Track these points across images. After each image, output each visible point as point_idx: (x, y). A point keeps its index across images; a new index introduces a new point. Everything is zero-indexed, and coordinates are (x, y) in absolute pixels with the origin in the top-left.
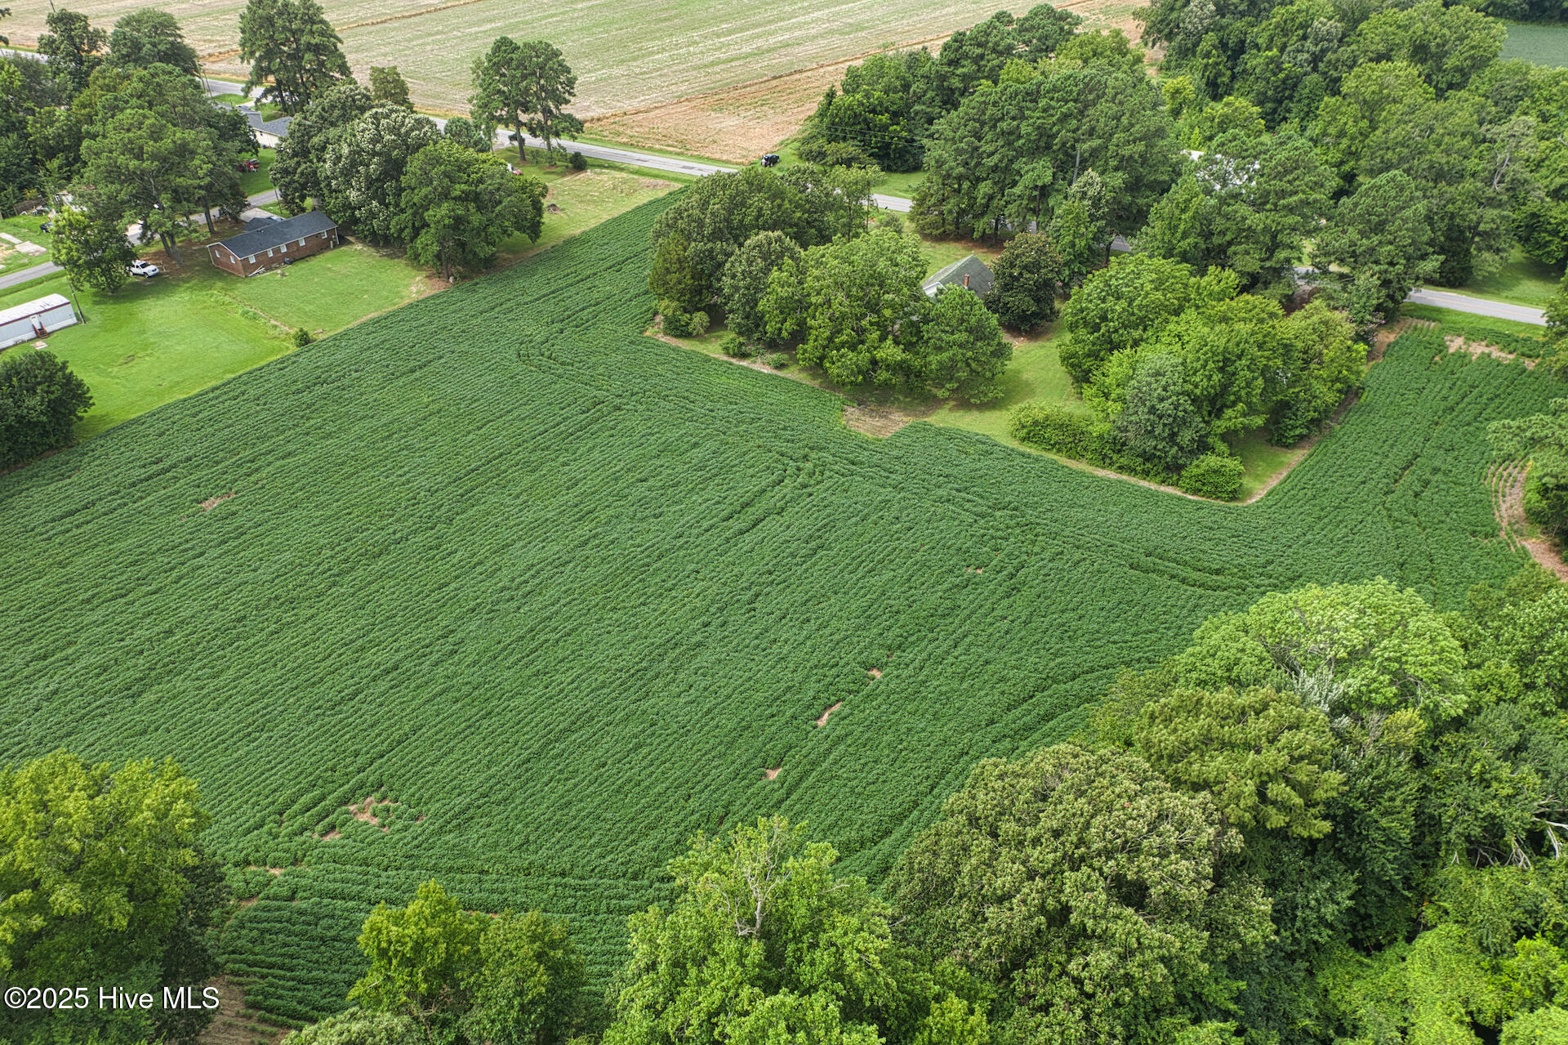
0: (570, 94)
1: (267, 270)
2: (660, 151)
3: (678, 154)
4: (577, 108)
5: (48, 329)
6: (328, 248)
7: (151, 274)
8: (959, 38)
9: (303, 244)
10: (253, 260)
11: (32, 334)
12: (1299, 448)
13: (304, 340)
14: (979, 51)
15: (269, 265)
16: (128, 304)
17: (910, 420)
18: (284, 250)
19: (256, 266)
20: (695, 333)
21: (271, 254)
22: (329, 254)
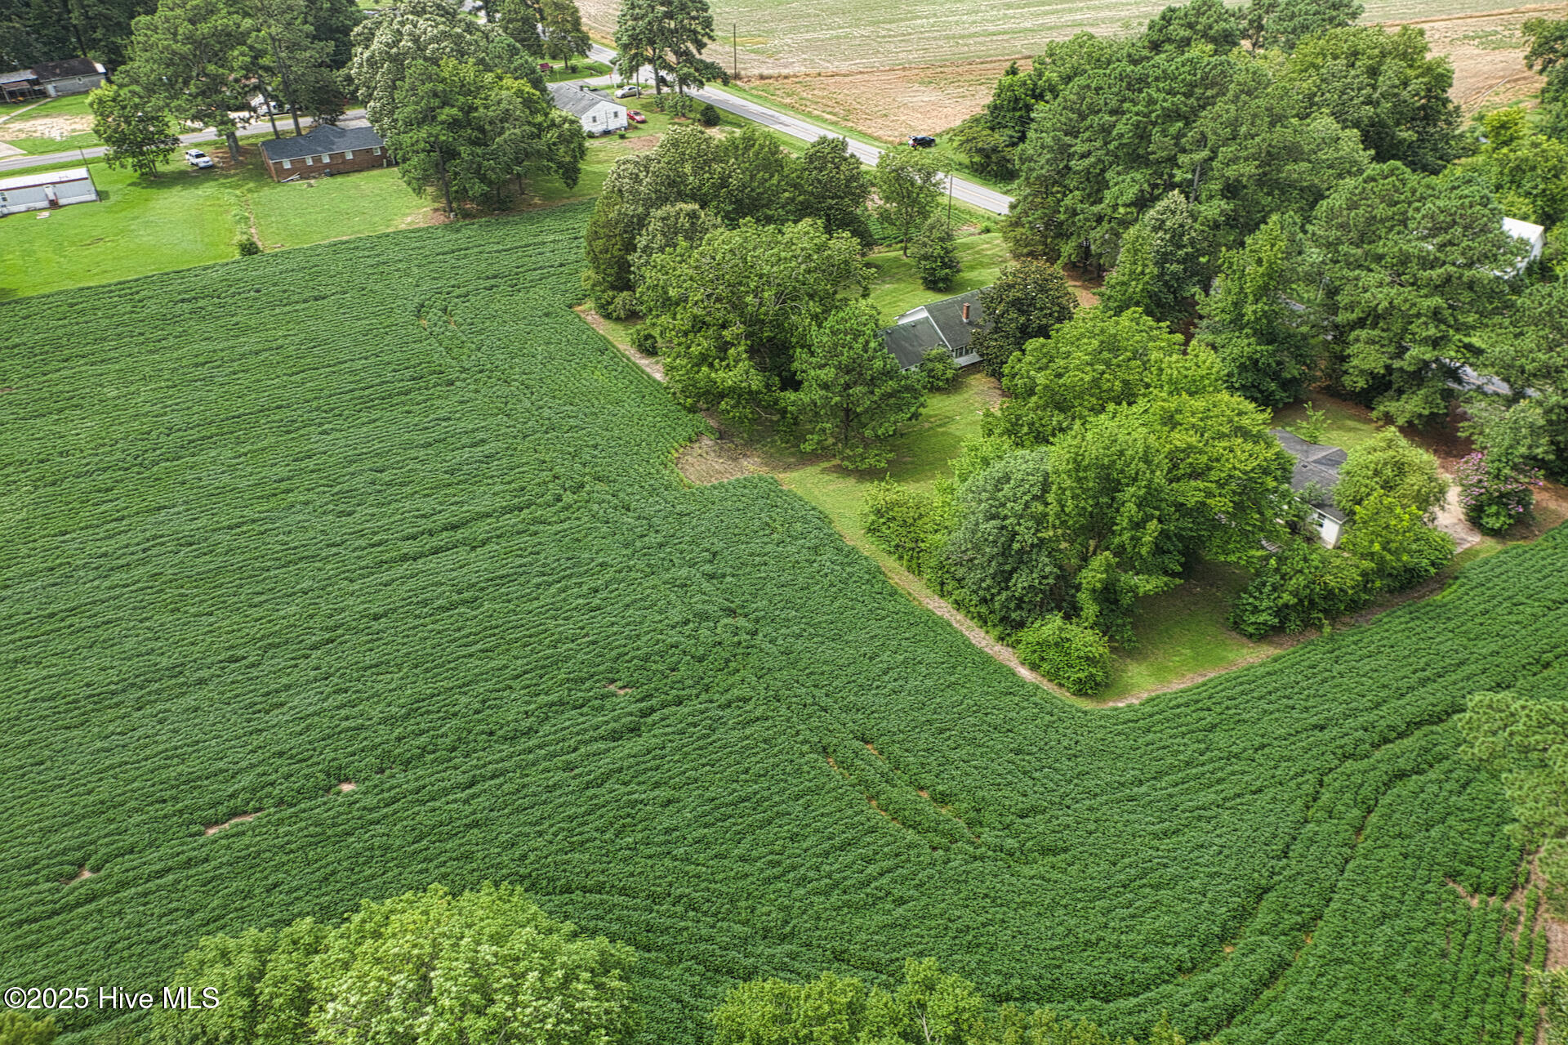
0: (710, 37)
1: (301, 178)
2: (818, 118)
3: (833, 123)
4: (713, 53)
5: (62, 202)
6: (381, 166)
7: (202, 165)
8: (1168, 18)
9: (350, 156)
10: (287, 165)
11: (45, 204)
12: (1271, 643)
13: (249, 249)
14: (1188, 33)
15: (306, 173)
16: (155, 190)
17: (764, 471)
18: (326, 160)
19: (290, 172)
20: (614, 314)
21: (310, 162)
22: (375, 172)
